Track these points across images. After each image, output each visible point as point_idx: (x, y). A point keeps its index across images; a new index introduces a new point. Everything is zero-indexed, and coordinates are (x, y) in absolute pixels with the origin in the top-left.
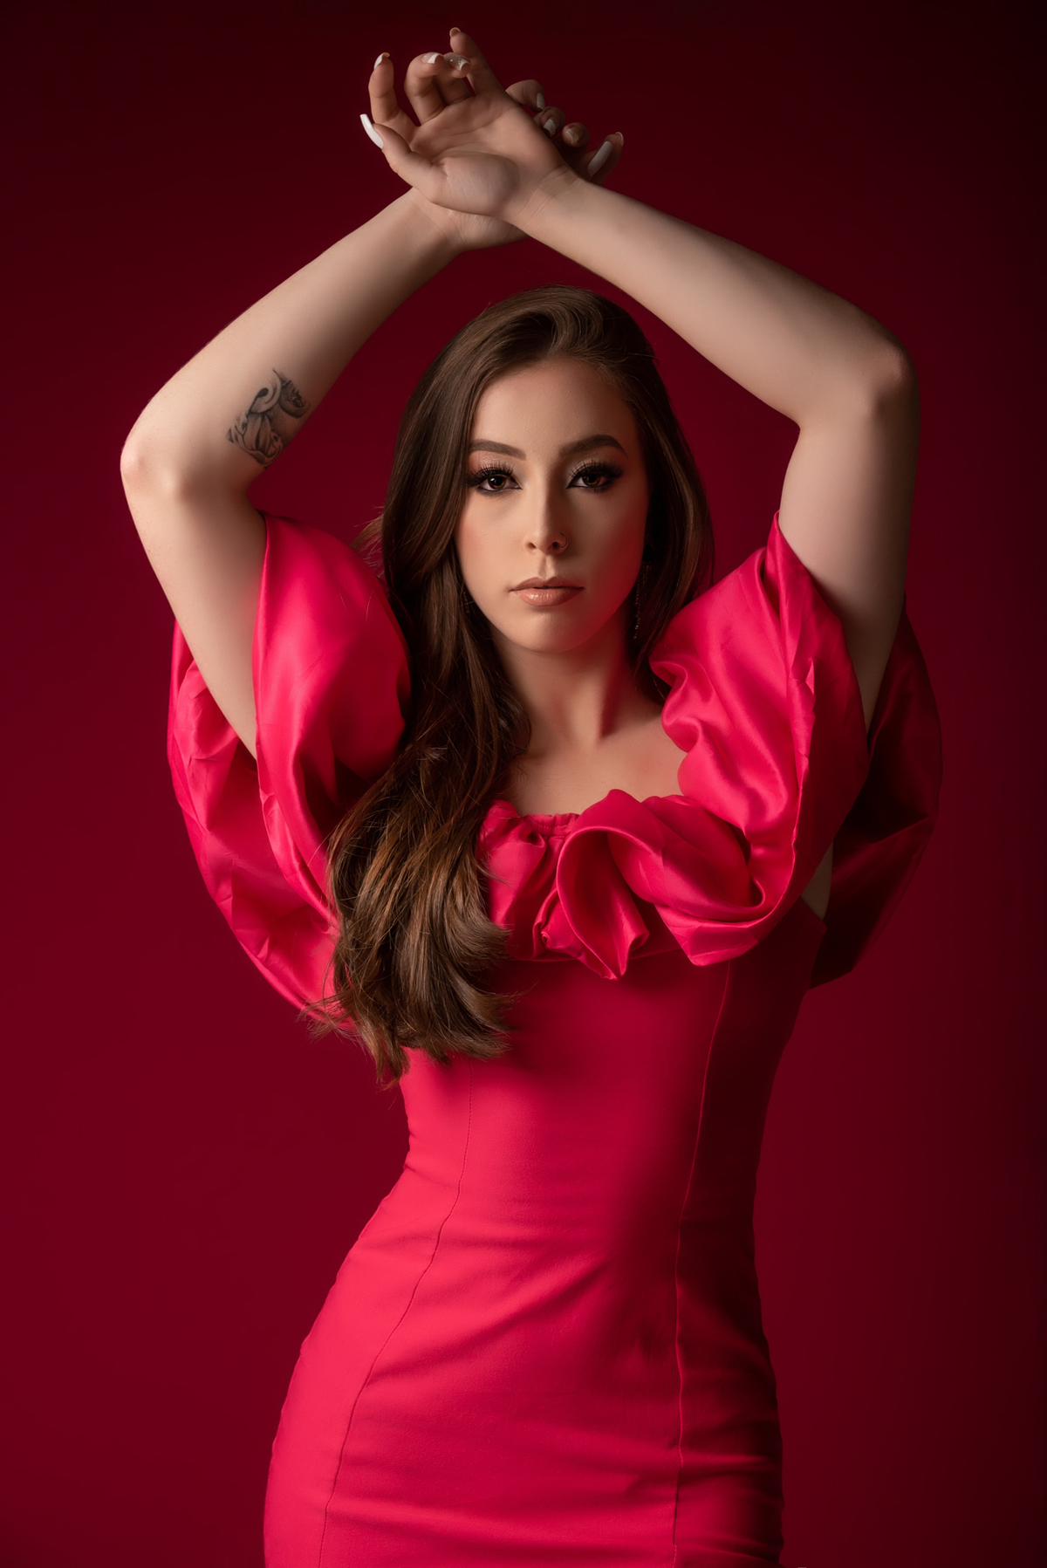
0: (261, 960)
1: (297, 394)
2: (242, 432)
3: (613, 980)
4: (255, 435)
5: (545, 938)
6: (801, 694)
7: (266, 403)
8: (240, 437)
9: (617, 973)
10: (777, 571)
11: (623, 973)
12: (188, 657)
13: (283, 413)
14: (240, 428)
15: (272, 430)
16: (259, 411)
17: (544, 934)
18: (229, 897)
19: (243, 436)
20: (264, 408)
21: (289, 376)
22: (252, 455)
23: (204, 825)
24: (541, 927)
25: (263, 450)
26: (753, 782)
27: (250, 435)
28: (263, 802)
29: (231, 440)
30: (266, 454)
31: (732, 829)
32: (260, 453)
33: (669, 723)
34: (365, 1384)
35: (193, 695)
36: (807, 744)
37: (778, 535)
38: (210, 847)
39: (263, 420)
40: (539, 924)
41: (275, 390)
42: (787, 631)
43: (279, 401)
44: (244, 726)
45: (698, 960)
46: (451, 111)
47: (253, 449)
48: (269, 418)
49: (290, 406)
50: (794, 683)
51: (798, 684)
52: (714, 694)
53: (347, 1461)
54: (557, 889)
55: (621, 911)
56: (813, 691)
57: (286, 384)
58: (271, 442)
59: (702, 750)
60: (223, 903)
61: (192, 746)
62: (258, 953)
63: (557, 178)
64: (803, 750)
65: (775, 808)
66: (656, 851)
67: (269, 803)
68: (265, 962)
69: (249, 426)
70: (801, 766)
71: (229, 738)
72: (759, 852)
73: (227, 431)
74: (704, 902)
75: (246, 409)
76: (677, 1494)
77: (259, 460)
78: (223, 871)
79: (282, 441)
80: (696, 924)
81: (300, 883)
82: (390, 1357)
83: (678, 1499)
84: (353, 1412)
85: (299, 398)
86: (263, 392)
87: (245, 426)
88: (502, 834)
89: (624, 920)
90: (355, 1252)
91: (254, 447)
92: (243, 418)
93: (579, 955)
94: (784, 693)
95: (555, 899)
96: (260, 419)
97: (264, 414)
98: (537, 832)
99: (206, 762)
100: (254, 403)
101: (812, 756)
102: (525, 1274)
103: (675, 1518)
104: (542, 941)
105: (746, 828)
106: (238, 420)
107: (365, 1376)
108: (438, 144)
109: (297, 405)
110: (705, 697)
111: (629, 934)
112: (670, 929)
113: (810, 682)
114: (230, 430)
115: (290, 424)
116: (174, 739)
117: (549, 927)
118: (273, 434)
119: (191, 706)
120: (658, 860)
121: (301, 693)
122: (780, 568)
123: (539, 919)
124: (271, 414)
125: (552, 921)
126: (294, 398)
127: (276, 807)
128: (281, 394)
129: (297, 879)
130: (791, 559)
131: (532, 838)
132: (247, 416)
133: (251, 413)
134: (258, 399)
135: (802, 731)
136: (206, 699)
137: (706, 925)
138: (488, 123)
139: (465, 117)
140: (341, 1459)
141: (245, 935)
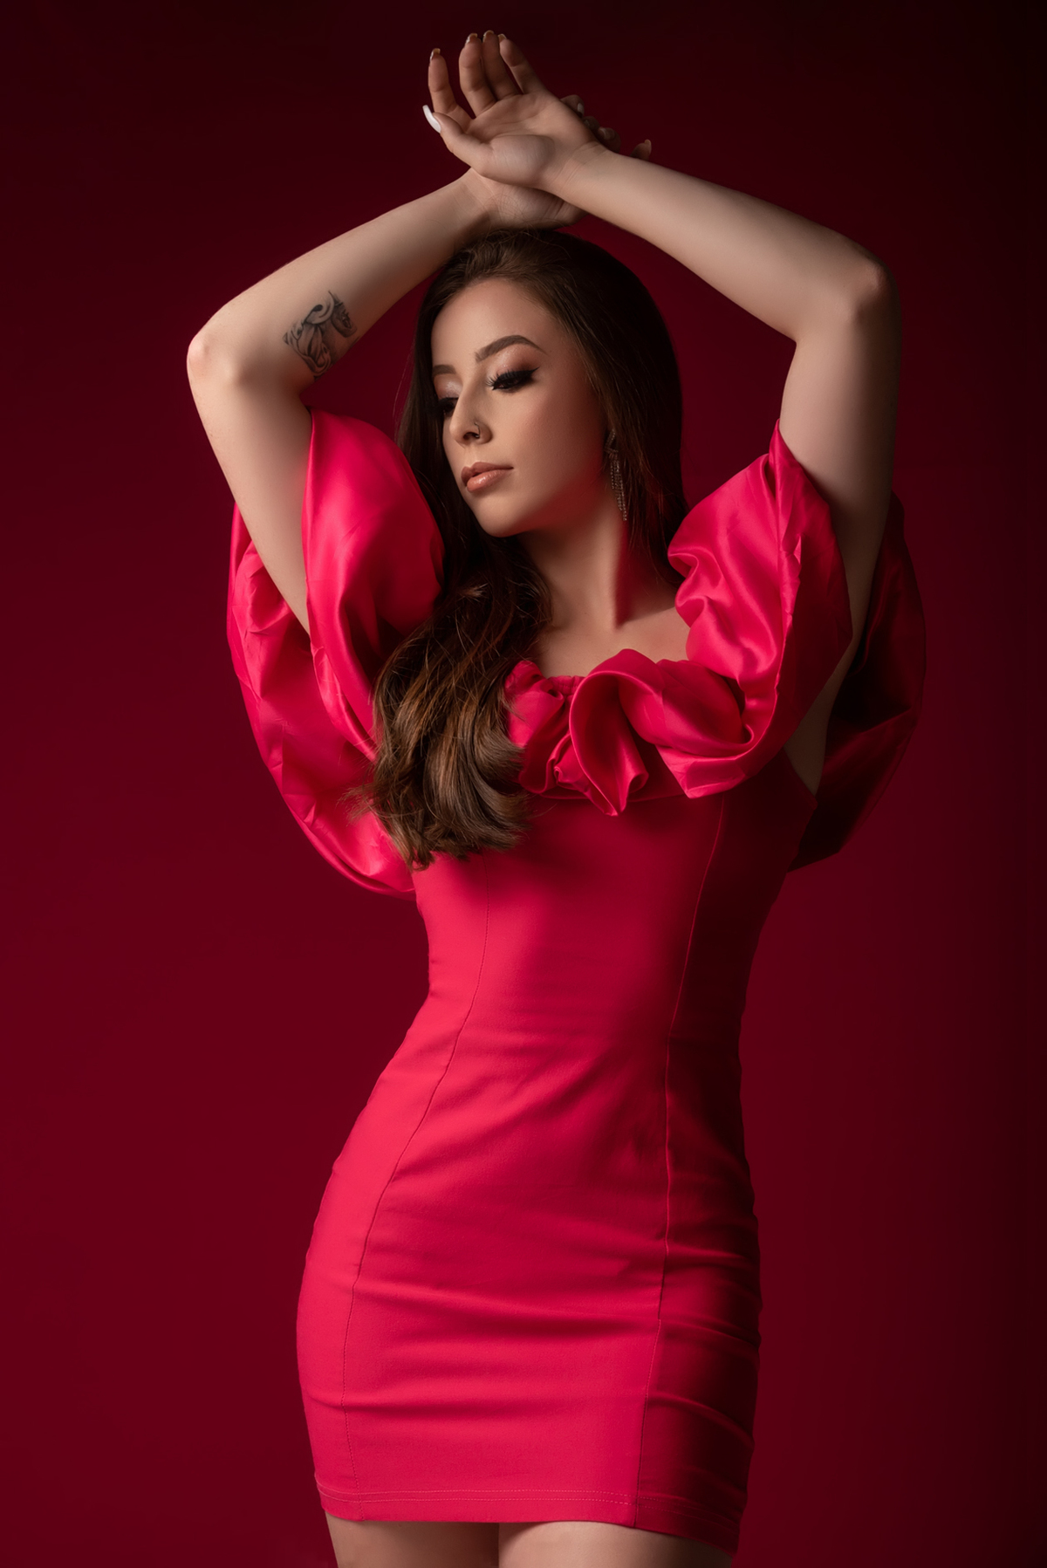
0: (307, 824)
1: (347, 315)
2: (297, 337)
3: (614, 817)
4: (308, 343)
5: (557, 773)
6: (789, 565)
7: (320, 317)
8: (294, 341)
9: (618, 811)
10: (775, 464)
11: (623, 808)
12: (246, 538)
13: (333, 328)
14: (295, 333)
15: (323, 342)
16: (313, 322)
17: (557, 768)
18: (279, 763)
19: (297, 340)
20: (318, 320)
21: (342, 299)
22: (304, 359)
23: (259, 694)
24: (554, 763)
25: (314, 359)
26: (749, 644)
27: (304, 341)
28: (314, 655)
29: (287, 342)
30: (316, 362)
31: (727, 681)
32: (310, 359)
33: (680, 604)
34: (389, 1182)
35: (250, 574)
36: (792, 604)
37: (777, 439)
38: (264, 713)
39: (316, 330)
40: (553, 760)
41: (329, 308)
42: (780, 512)
43: (331, 317)
44: (296, 599)
45: (692, 793)
46: (500, 104)
47: (305, 354)
48: (321, 330)
49: (339, 324)
50: (784, 554)
51: (787, 556)
52: (722, 580)
53: (372, 1248)
54: (571, 733)
55: (625, 754)
56: (799, 561)
57: (338, 305)
58: (321, 352)
59: (707, 619)
60: (274, 769)
61: (249, 621)
62: (305, 818)
63: (589, 150)
64: (788, 610)
65: (764, 664)
66: (657, 692)
67: (320, 656)
68: (312, 826)
69: (304, 333)
70: (786, 622)
71: (284, 612)
72: (752, 703)
73: (284, 334)
74: (698, 737)
75: (302, 318)
76: (663, 1281)
77: (312, 368)
78: (275, 735)
79: (330, 354)
80: (691, 761)
81: (346, 725)
82: (412, 1155)
83: (663, 1285)
84: (378, 1205)
85: (348, 319)
86: (318, 308)
87: (300, 332)
88: (527, 685)
89: (627, 760)
90: (386, 1074)
91: (307, 353)
92: (299, 326)
93: (586, 790)
94: (775, 562)
95: (568, 742)
96: (313, 330)
97: (317, 326)
98: (558, 689)
99: (260, 635)
100: (309, 315)
101: (794, 615)
102: (531, 1076)
103: (661, 1299)
104: (554, 775)
105: (740, 678)
106: (294, 326)
107: (391, 1174)
108: (490, 131)
109: (345, 325)
110: (714, 583)
111: (630, 773)
112: (670, 768)
113: (798, 556)
114: (286, 334)
115: (341, 343)
116: (233, 615)
117: (561, 763)
118: (323, 346)
119: (248, 584)
120: (659, 700)
121: (343, 552)
122: (777, 462)
123: (553, 756)
124: (323, 327)
125: (565, 758)
126: (344, 318)
127: (326, 659)
128: (333, 312)
129: (344, 720)
130: (787, 454)
131: (553, 693)
132: (302, 325)
133: (306, 323)
134: (314, 313)
135: (788, 595)
136: (262, 579)
137: (699, 760)
138: (534, 115)
139: (513, 109)
140: (365, 1245)
141: (294, 799)
